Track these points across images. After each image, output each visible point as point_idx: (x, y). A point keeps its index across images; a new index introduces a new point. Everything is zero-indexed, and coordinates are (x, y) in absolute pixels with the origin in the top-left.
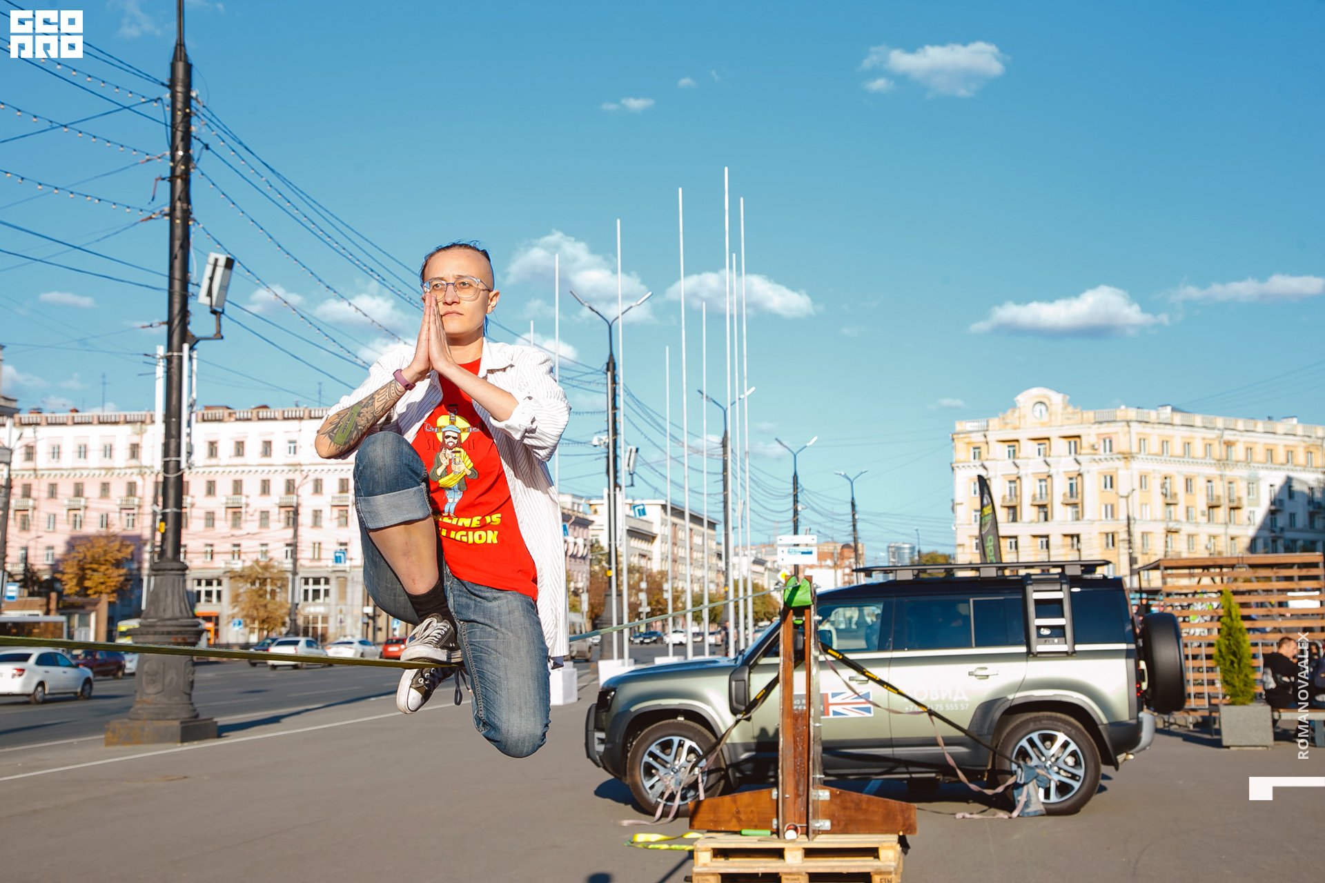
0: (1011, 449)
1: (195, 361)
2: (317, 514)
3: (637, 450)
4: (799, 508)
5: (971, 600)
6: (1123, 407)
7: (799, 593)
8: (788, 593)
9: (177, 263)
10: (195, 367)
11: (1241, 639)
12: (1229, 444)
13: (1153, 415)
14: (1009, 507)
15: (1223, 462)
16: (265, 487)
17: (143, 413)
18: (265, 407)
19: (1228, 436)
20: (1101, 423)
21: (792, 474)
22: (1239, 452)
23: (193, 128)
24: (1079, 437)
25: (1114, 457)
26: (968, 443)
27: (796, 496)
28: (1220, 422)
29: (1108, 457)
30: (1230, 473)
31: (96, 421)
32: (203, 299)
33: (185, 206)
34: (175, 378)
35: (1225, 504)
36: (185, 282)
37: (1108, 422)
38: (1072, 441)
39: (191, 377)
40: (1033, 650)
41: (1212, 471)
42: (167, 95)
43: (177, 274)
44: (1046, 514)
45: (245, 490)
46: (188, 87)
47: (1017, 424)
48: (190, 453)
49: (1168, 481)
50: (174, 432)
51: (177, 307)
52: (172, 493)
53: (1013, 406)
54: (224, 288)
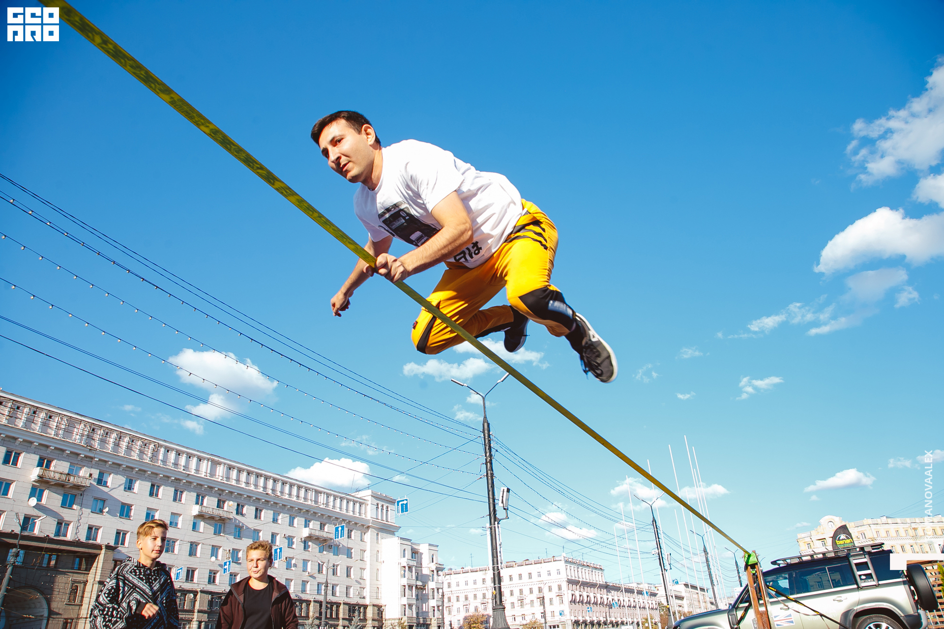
0: (823, 542)
1: (500, 528)
2: (551, 600)
3: (670, 554)
4: (741, 575)
5: (826, 567)
6: (865, 519)
7: (751, 558)
8: (746, 559)
9: (491, 493)
10: (500, 530)
12: (915, 529)
13: (879, 521)
15: (915, 537)
16: (531, 591)
17: (486, 567)
18: (528, 560)
19: (913, 526)
20: (858, 527)
21: (735, 561)
22: (920, 532)
23: (492, 445)
25: (867, 540)
26: (804, 542)
27: (738, 570)
28: (908, 520)
29: (865, 540)
30: (919, 541)
31: (470, 571)
32: (501, 505)
33: (491, 472)
34: (494, 535)
36: (494, 500)
37: (861, 526)
39: (499, 535)
40: (860, 586)
42: (482, 436)
43: (491, 497)
45: (524, 593)
46: (489, 431)
47: (823, 532)
48: (501, 563)
50: (495, 555)
51: (492, 509)
52: (497, 579)
53: (820, 525)
54: (507, 500)
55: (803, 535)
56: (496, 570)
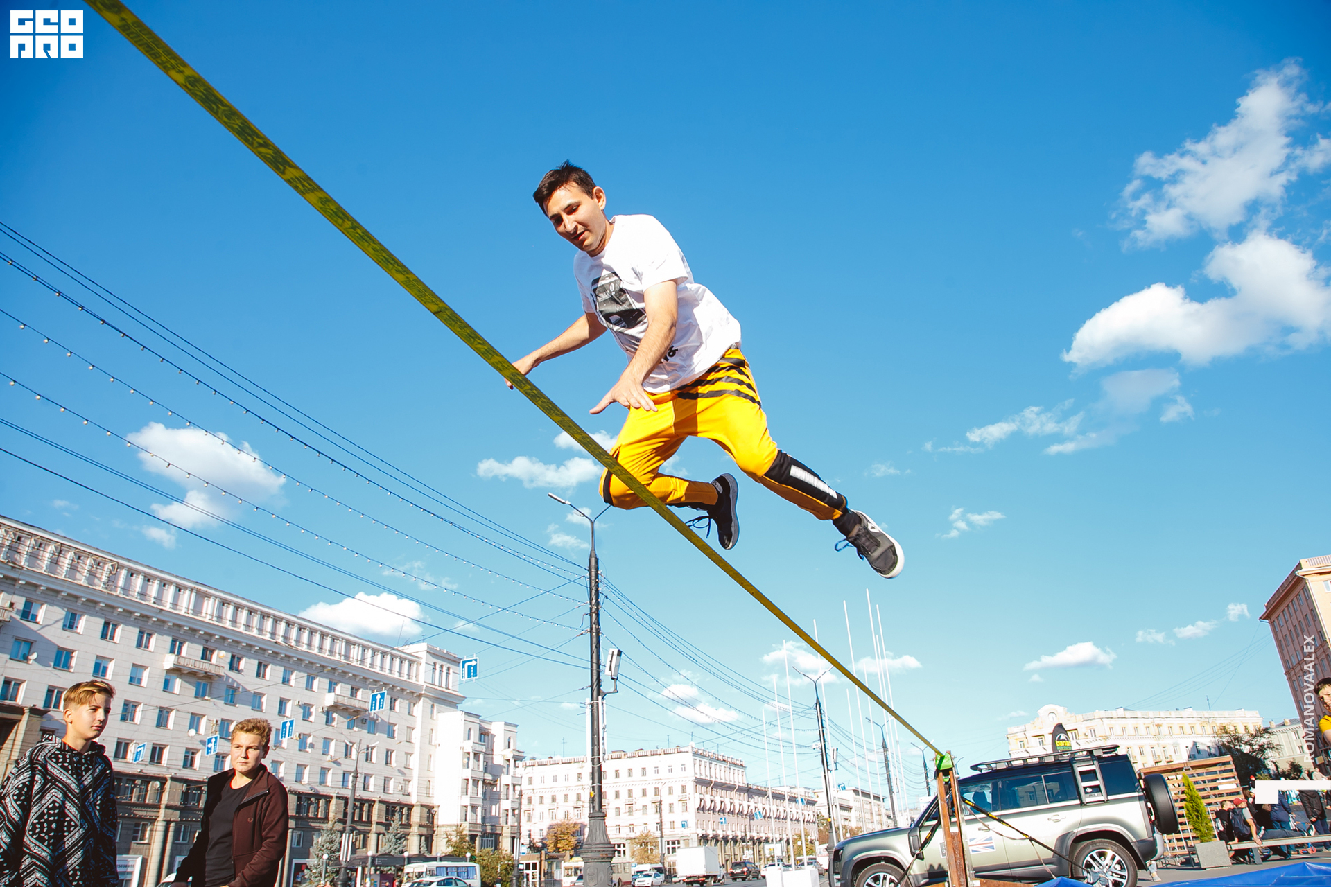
0: (1040, 741)
1: (604, 705)
2: (671, 805)
3: (837, 749)
4: (929, 781)
5: (1042, 775)
6: (1097, 711)
7: (944, 761)
9: (594, 656)
10: (605, 709)
11: (1199, 802)
12: (1158, 726)
13: (1114, 714)
15: (1158, 736)
16: (644, 793)
18: (642, 750)
19: (1157, 721)
20: (1087, 721)
21: (923, 762)
22: (1164, 730)
23: (600, 589)
24: (1076, 730)
25: (1098, 739)
26: (1016, 739)
27: (926, 774)
28: (1151, 714)
29: (1094, 740)
30: (1163, 742)
31: (560, 763)
32: (608, 672)
33: (597, 626)
34: (595, 714)
36: (599, 665)
37: (1091, 720)
38: (1073, 732)
39: (603, 714)
40: (1084, 801)
41: (1154, 742)
42: (587, 575)
43: (595, 661)
45: (634, 795)
46: (597, 569)
47: (1041, 726)
48: (604, 754)
49: (1130, 749)
50: (596, 743)
51: (595, 678)
52: (596, 775)
53: (1038, 716)
54: (617, 666)
55: (1015, 730)
56: (596, 764)
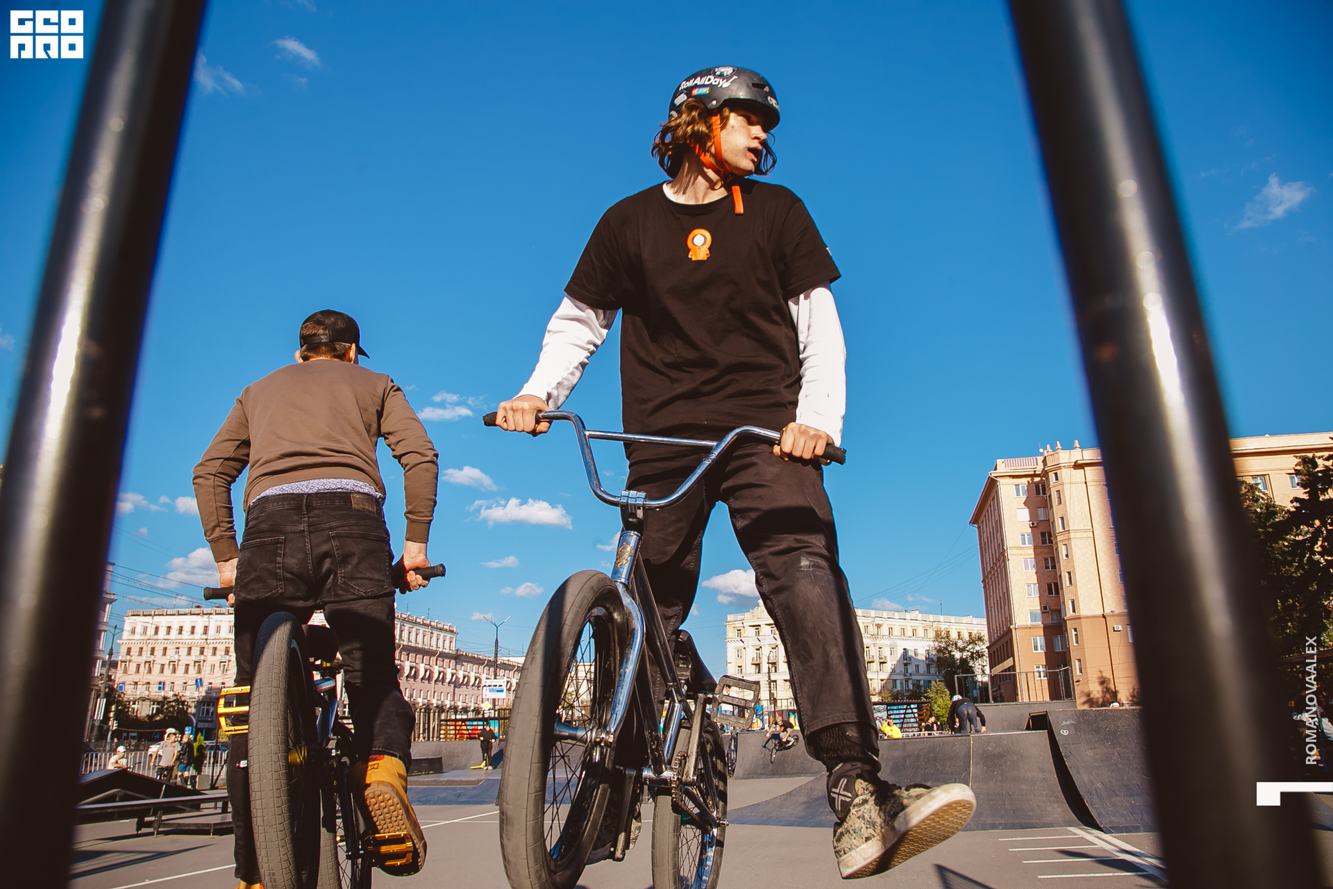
12: (879, 626)
14: (756, 664)
15: (876, 636)
19: (878, 621)
22: (884, 630)
26: (734, 628)
28: (873, 613)
30: (880, 642)
35: (877, 660)
44: (776, 668)
